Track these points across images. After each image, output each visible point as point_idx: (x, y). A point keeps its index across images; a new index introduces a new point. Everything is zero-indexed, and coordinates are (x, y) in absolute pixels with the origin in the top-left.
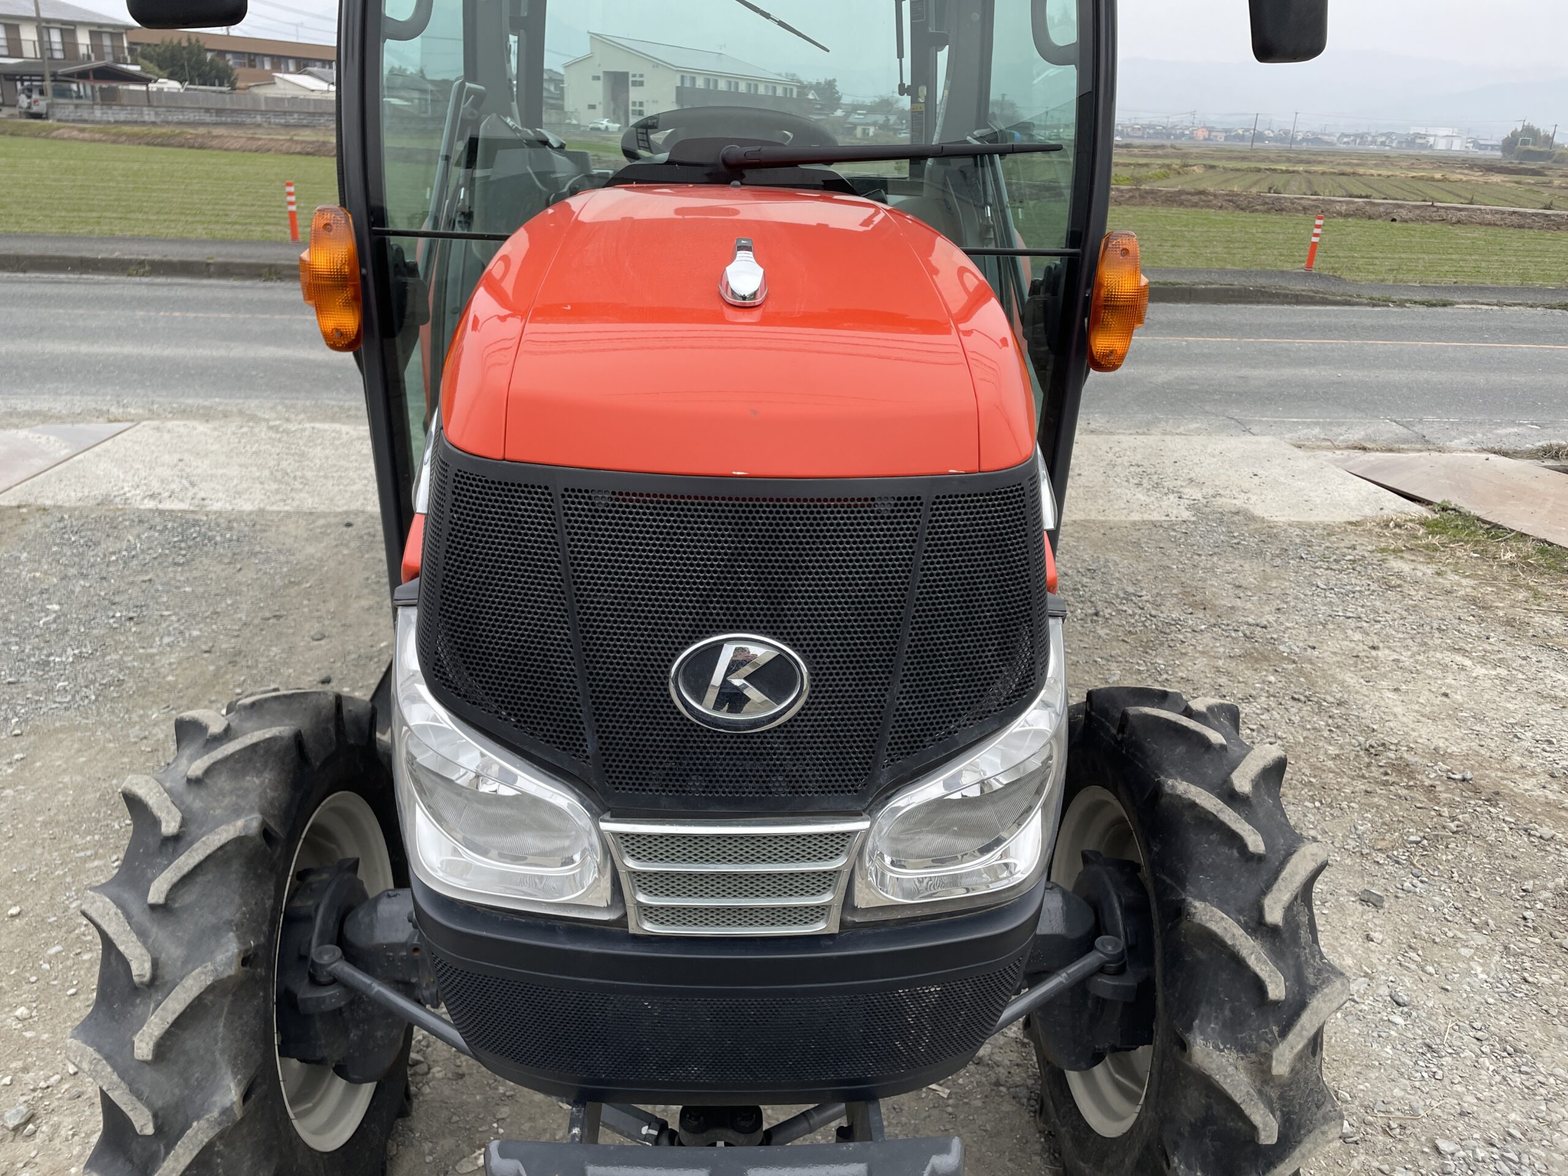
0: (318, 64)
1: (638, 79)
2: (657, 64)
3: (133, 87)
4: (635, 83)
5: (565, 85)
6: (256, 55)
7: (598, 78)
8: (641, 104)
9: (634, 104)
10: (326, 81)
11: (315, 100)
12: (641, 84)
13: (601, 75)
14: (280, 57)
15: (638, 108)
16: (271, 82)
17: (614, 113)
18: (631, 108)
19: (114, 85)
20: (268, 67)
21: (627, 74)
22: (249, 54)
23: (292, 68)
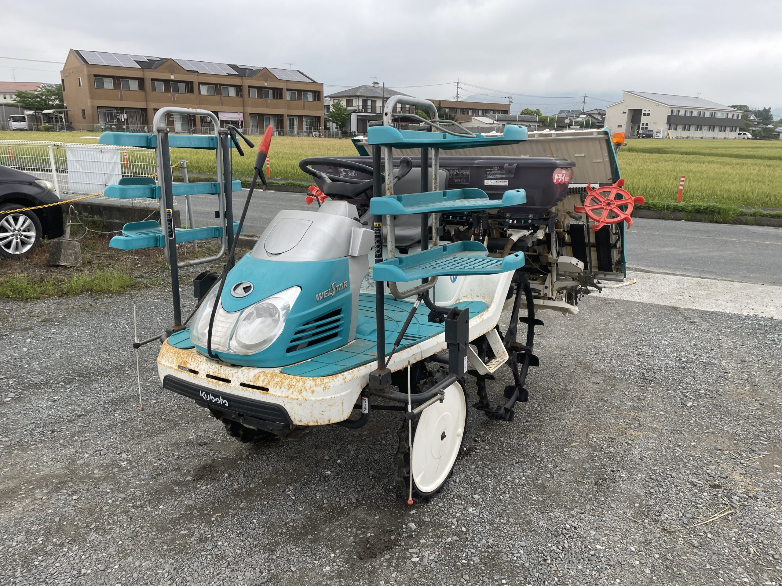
0: (492, 112)
1: (647, 112)
2: (658, 103)
3: (414, 125)
4: (645, 114)
5: (606, 116)
6: (466, 109)
7: (624, 113)
8: (647, 124)
9: (643, 124)
10: (492, 119)
11: (486, 128)
12: (648, 114)
13: (627, 111)
14: (476, 109)
15: (645, 126)
16: (469, 120)
17: (632, 129)
18: (641, 126)
19: (407, 124)
20: (470, 113)
21: (641, 110)
22: (463, 109)
23: (480, 113)
